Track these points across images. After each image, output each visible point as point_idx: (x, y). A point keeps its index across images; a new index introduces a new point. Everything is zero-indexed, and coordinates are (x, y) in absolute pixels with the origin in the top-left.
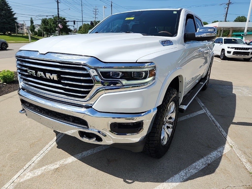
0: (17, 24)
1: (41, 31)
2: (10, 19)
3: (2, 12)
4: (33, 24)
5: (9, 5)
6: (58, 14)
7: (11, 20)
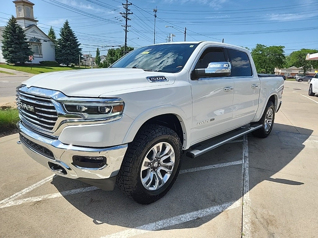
0: (81, 56)
1: (107, 63)
2: (75, 49)
3: (67, 43)
4: (99, 55)
5: (75, 36)
6: (126, 44)
7: (75, 51)
